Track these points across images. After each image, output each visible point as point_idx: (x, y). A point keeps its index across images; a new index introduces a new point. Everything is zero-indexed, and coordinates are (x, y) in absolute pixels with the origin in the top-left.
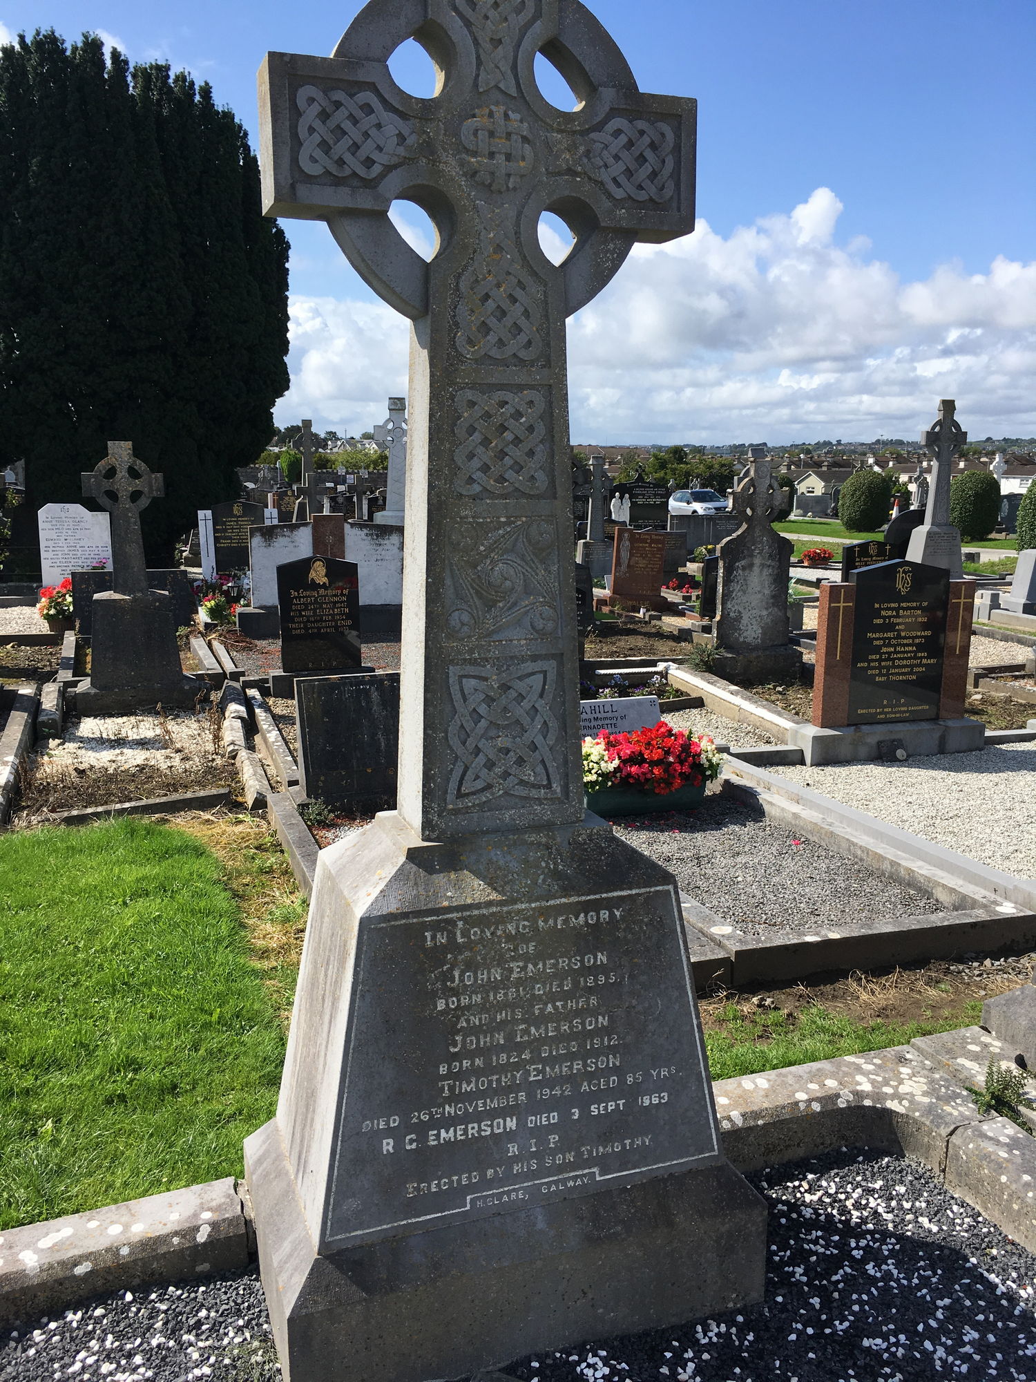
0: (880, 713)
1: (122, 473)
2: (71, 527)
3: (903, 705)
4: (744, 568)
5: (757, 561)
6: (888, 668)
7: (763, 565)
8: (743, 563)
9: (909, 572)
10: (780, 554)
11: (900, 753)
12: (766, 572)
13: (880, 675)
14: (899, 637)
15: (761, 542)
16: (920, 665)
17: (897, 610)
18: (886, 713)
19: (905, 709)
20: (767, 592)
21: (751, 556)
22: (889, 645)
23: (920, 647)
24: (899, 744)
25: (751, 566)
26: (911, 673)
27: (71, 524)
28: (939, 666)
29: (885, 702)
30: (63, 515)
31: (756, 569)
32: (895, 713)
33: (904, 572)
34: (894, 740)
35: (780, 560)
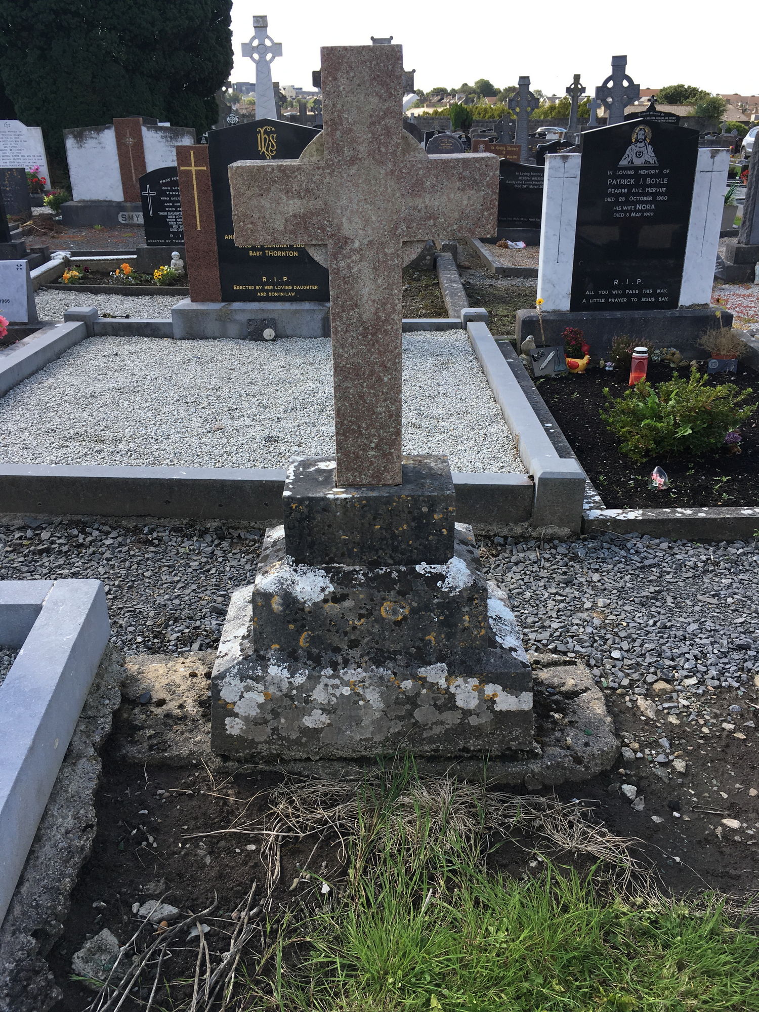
0: (260, 291)
2: (13, 140)
3: (287, 283)
9: (272, 132)
11: (268, 333)
13: (254, 249)
18: (267, 291)
19: (291, 288)
24: (272, 324)
27: (13, 137)
29: (264, 279)
30: (6, 129)
32: (278, 291)
33: (266, 132)
34: (265, 320)
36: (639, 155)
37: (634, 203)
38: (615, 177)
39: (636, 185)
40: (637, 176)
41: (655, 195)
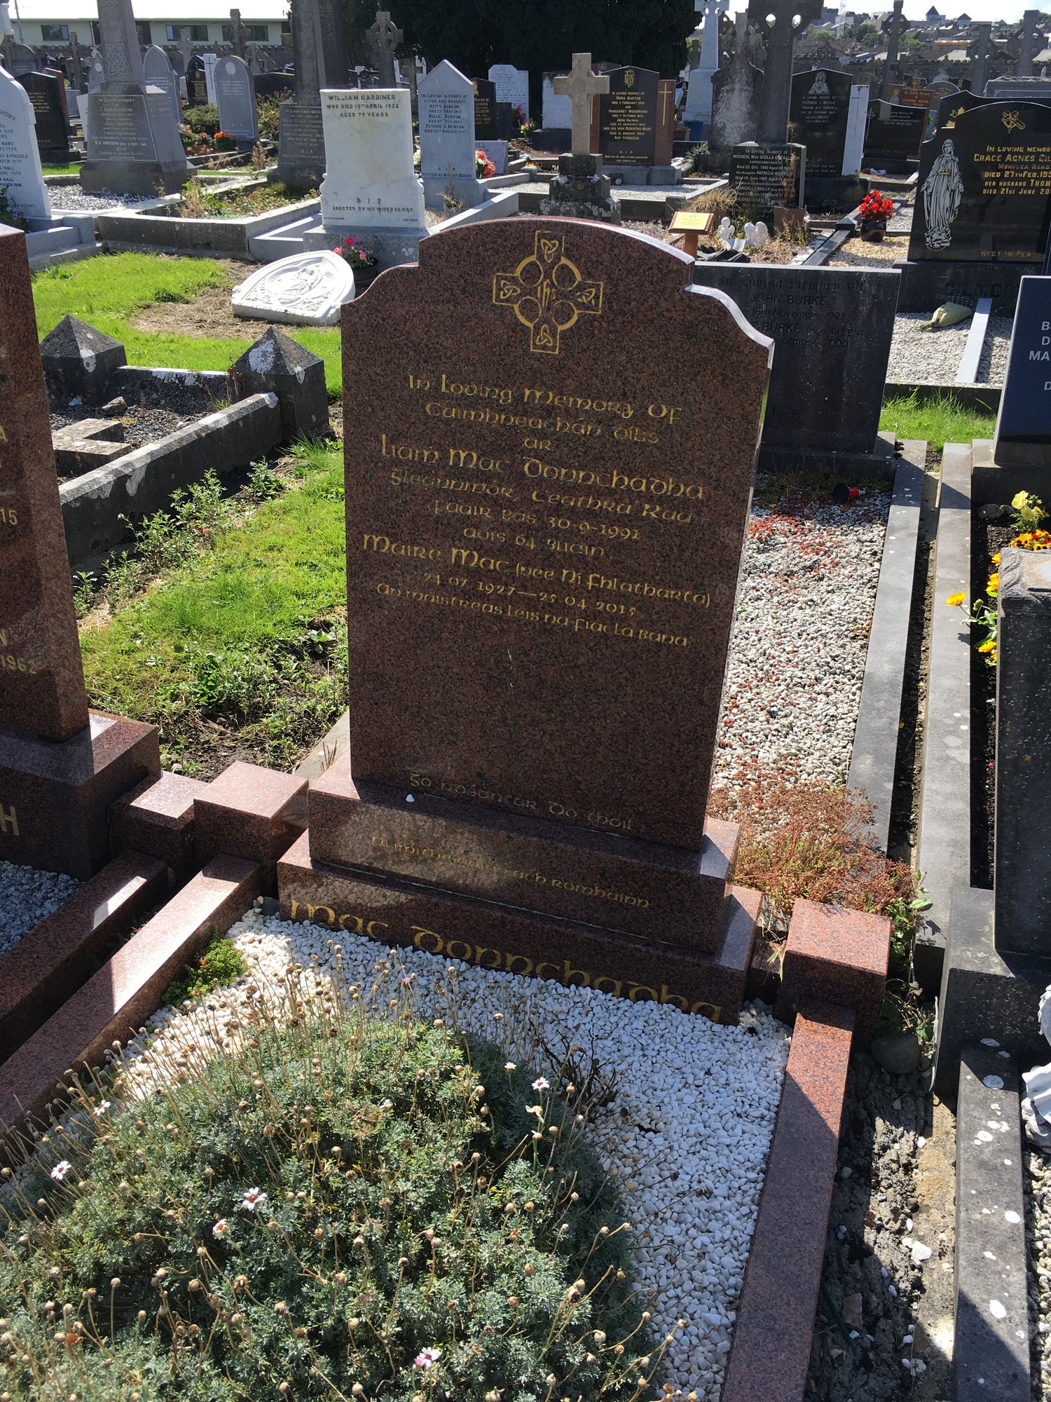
0: (618, 159)
1: (382, 30)
2: (506, 81)
3: (632, 155)
4: (728, 92)
5: (737, 86)
6: (622, 131)
7: (741, 90)
8: (727, 87)
9: (632, 73)
10: (754, 81)
11: (619, 181)
12: (743, 95)
13: (617, 135)
14: (627, 113)
15: (740, 72)
16: (642, 131)
17: (626, 96)
19: (634, 158)
20: (744, 109)
21: (733, 82)
22: (622, 118)
23: (641, 120)
24: (621, 176)
25: (733, 90)
26: (636, 136)
28: (654, 130)
29: (621, 152)
31: (736, 92)
32: (627, 159)
35: (754, 87)
36: (820, 88)
37: (817, 115)
38: (806, 100)
39: (818, 105)
40: (818, 100)
41: (828, 110)
